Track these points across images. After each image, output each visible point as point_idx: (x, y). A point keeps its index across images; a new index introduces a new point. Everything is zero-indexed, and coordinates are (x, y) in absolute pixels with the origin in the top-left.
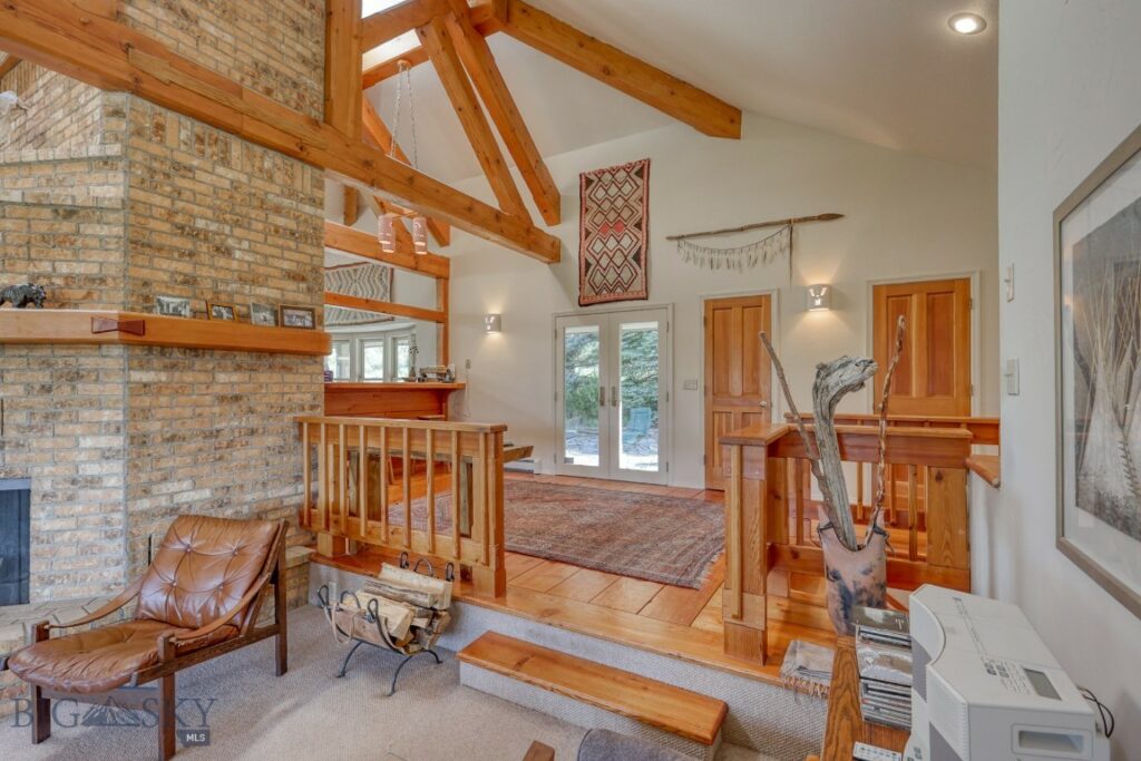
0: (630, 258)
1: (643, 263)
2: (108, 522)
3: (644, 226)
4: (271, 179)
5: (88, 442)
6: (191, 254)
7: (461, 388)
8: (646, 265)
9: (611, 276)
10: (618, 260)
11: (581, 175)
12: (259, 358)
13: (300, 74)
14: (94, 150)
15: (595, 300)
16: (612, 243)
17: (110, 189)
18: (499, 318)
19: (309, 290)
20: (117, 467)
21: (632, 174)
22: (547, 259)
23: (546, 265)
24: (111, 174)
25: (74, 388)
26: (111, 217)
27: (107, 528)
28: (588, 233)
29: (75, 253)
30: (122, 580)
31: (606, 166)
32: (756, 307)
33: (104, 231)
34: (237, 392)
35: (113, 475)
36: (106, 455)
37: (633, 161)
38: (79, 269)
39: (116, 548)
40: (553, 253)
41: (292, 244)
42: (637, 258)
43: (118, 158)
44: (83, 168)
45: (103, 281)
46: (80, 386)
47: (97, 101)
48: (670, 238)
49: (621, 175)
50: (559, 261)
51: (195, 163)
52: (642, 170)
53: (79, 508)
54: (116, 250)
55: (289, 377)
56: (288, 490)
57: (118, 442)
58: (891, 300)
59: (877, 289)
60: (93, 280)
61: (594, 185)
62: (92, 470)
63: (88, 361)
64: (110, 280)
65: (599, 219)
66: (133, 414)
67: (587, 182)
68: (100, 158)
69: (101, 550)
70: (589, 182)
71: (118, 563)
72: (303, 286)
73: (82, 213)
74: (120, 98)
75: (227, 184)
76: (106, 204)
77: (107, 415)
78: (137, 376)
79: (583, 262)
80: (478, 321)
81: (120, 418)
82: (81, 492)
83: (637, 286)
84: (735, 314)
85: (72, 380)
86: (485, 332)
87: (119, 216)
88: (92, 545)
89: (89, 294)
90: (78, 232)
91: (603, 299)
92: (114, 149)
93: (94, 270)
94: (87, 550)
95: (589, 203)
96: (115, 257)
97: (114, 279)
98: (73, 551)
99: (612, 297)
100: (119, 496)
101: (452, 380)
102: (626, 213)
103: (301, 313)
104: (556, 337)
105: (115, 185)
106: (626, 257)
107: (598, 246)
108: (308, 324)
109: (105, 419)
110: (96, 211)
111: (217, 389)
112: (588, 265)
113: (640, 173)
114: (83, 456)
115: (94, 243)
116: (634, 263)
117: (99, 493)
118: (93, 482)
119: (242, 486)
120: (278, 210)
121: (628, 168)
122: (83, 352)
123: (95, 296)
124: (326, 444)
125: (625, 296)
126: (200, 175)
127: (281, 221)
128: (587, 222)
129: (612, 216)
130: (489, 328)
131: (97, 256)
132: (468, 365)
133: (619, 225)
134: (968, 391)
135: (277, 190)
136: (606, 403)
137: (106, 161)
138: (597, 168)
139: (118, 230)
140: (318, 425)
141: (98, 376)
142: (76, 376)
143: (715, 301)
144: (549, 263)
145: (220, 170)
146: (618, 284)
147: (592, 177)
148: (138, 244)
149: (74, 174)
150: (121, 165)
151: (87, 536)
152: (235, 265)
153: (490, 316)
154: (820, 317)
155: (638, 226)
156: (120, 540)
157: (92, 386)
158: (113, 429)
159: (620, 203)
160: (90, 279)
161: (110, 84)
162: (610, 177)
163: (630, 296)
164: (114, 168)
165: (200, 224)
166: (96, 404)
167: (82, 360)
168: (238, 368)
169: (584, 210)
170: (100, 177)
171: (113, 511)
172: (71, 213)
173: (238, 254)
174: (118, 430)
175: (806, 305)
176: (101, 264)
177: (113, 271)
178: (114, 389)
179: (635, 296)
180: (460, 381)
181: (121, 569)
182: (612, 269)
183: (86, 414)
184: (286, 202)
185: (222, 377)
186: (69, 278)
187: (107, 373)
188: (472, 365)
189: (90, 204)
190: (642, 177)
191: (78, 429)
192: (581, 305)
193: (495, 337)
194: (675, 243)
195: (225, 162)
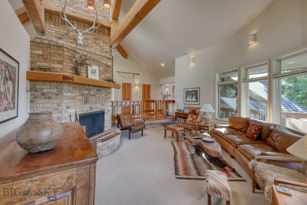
2: (110, 117)
5: (109, 104)
14: (108, 56)
26: (111, 68)
32: (129, 85)
33: (110, 70)
44: (106, 58)
48: (117, 72)
53: (108, 115)
58: (144, 86)
59: (143, 85)
69: (110, 121)
82: (108, 112)
84: (127, 86)
85: (108, 94)
90: (108, 70)
100: (111, 113)
105: (111, 63)
114: (109, 106)
118: (109, 110)
134: (150, 98)
143: (124, 83)
151: (109, 119)
154: (137, 87)
171: (111, 115)
172: (108, 66)
175: (136, 86)
191: (108, 102)
194: (118, 73)
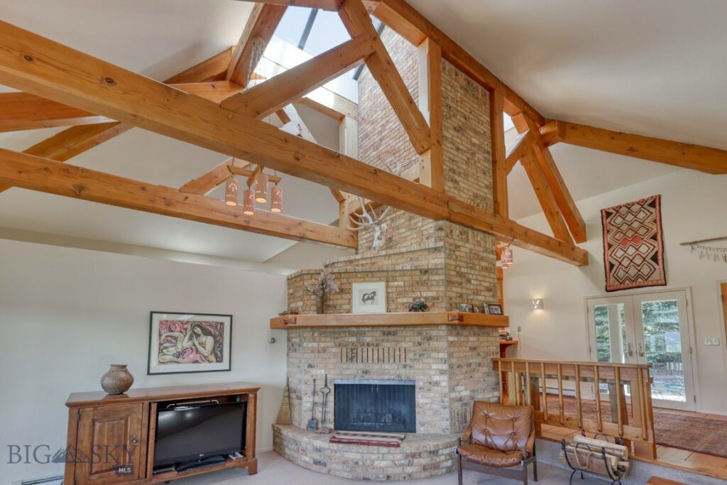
0: (648, 259)
1: (660, 262)
2: (443, 402)
3: (659, 238)
4: (480, 245)
5: (434, 367)
6: (461, 284)
7: (515, 344)
8: (663, 262)
9: (632, 272)
10: (638, 261)
11: (602, 211)
12: (480, 329)
13: (486, 193)
14: (431, 245)
15: (619, 287)
16: (631, 251)
17: (438, 260)
18: (541, 301)
19: (493, 295)
20: (445, 377)
21: (646, 206)
22: (578, 264)
23: (577, 268)
24: (438, 254)
25: (429, 344)
26: (440, 272)
27: (443, 404)
28: (610, 246)
29: (428, 288)
30: (449, 428)
31: (623, 203)
33: (437, 278)
34: (475, 346)
35: (444, 380)
36: (442, 372)
37: (645, 197)
38: (430, 294)
39: (446, 413)
40: (584, 260)
41: (487, 274)
42: (655, 258)
43: (442, 247)
44: (426, 253)
45: (438, 298)
46: (431, 343)
47: (432, 225)
48: (684, 244)
49: (636, 207)
50: (588, 264)
51: (460, 244)
52: (654, 203)
53: (432, 394)
54: (442, 285)
55: (489, 339)
56: (491, 395)
57: (445, 367)
60: (434, 299)
61: (612, 216)
62: (436, 378)
63: (434, 332)
64: (440, 298)
65: (619, 236)
66: (451, 355)
67: (607, 214)
68: (433, 248)
69: (441, 413)
70: (608, 214)
71: (447, 420)
72: (491, 293)
73: (430, 271)
74: (441, 223)
75: (468, 251)
76: (439, 267)
77: (441, 355)
78: (451, 338)
79: (607, 264)
80: (527, 304)
81: (446, 356)
82: (433, 388)
83: (656, 276)
85: (428, 340)
86: (532, 309)
87: (443, 271)
88: (437, 411)
89: (433, 304)
90: (429, 280)
91: (626, 286)
92: (441, 244)
93: (434, 294)
94: (436, 413)
95: (610, 227)
96: (442, 288)
97: (442, 297)
98: (430, 413)
99: (634, 284)
100: (447, 390)
101: (511, 339)
102: (642, 231)
103: (496, 307)
104: (588, 312)
105: (440, 258)
106: (644, 259)
107: (620, 253)
108: (500, 312)
109: (440, 357)
110: (434, 271)
111: (469, 344)
112: (612, 266)
113: (653, 204)
114: (433, 372)
115: (434, 283)
116: (652, 262)
117: (438, 388)
118: (437, 383)
119: (477, 391)
120: (482, 259)
121: (641, 203)
122: (432, 328)
123: (435, 305)
124: (515, 372)
125: (646, 283)
126: (462, 249)
127: (483, 264)
128: (609, 239)
129: (630, 234)
130: (536, 307)
131: (436, 289)
132: (519, 330)
133: (636, 239)
135: (482, 249)
136: (634, 354)
137: (436, 249)
138: (615, 205)
139: (442, 277)
140: (497, 362)
141: (438, 338)
142: (430, 339)
144: (579, 266)
145: (467, 245)
146: (638, 276)
147: (611, 211)
148: (449, 282)
149: (422, 255)
150: (442, 250)
151: (435, 407)
152: (472, 287)
153: (536, 301)
155: (654, 238)
156: (448, 410)
157: (435, 343)
158: (444, 361)
159: (636, 225)
160: (434, 298)
161: (437, 217)
162: (626, 209)
163: (650, 283)
164: (440, 251)
165: (463, 270)
166: (436, 350)
167: (432, 332)
168: (475, 335)
169: (606, 231)
170: (434, 255)
171: (444, 397)
172: (426, 272)
173: (473, 282)
174: (445, 361)
176: (437, 291)
177: (441, 294)
178: (443, 344)
179: (655, 283)
180: (514, 339)
181: (448, 422)
182: (632, 267)
183: (434, 355)
184: (485, 255)
185: (471, 339)
186: (426, 298)
187: (441, 337)
188: (522, 329)
189: (433, 267)
190: (654, 207)
191: (431, 361)
192: (607, 291)
193: (538, 312)
194: (689, 247)
195: (467, 241)
